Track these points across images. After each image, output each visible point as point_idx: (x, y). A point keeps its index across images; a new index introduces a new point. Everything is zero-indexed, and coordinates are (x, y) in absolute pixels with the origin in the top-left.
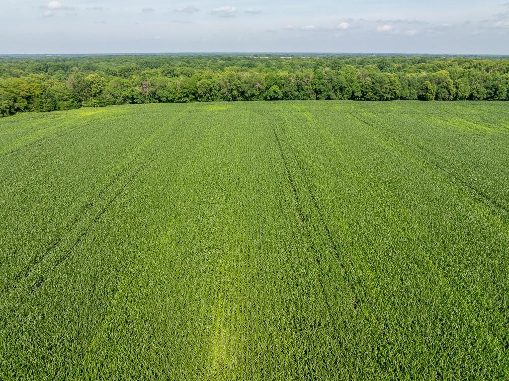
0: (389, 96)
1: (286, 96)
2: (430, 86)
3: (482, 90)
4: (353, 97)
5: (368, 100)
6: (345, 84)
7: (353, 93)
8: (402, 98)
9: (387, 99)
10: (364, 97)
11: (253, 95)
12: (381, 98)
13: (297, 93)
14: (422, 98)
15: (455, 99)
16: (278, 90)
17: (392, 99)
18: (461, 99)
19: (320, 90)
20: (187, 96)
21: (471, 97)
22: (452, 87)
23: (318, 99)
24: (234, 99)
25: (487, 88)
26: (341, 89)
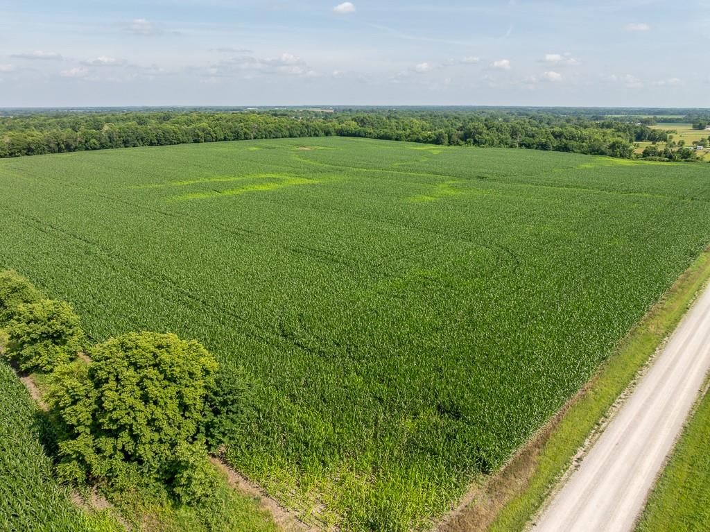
0: (176, 142)
1: (103, 147)
2: (200, 134)
3: (230, 134)
4: (151, 144)
5: (162, 145)
6: (144, 135)
7: (151, 140)
8: (183, 143)
9: (175, 144)
10: (159, 143)
11: (76, 148)
12: (171, 143)
13: (110, 144)
14: (196, 141)
15: (216, 141)
16: (96, 142)
17: (178, 143)
18: (219, 140)
19: (127, 140)
20: (20, 152)
21: (225, 139)
22: (212, 133)
23: (126, 147)
24: (60, 151)
25: (232, 133)
26: (142, 139)
